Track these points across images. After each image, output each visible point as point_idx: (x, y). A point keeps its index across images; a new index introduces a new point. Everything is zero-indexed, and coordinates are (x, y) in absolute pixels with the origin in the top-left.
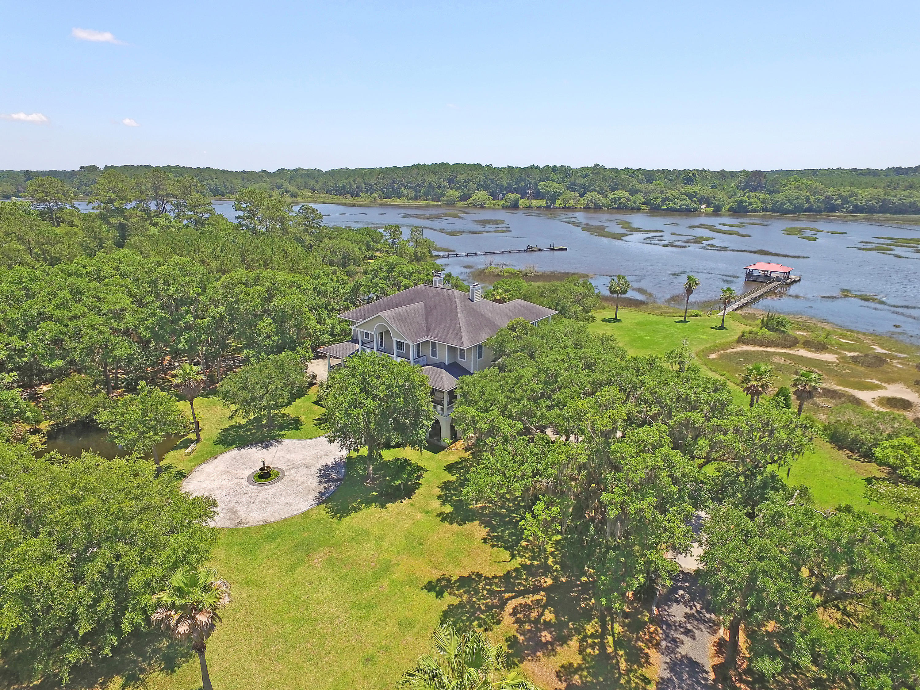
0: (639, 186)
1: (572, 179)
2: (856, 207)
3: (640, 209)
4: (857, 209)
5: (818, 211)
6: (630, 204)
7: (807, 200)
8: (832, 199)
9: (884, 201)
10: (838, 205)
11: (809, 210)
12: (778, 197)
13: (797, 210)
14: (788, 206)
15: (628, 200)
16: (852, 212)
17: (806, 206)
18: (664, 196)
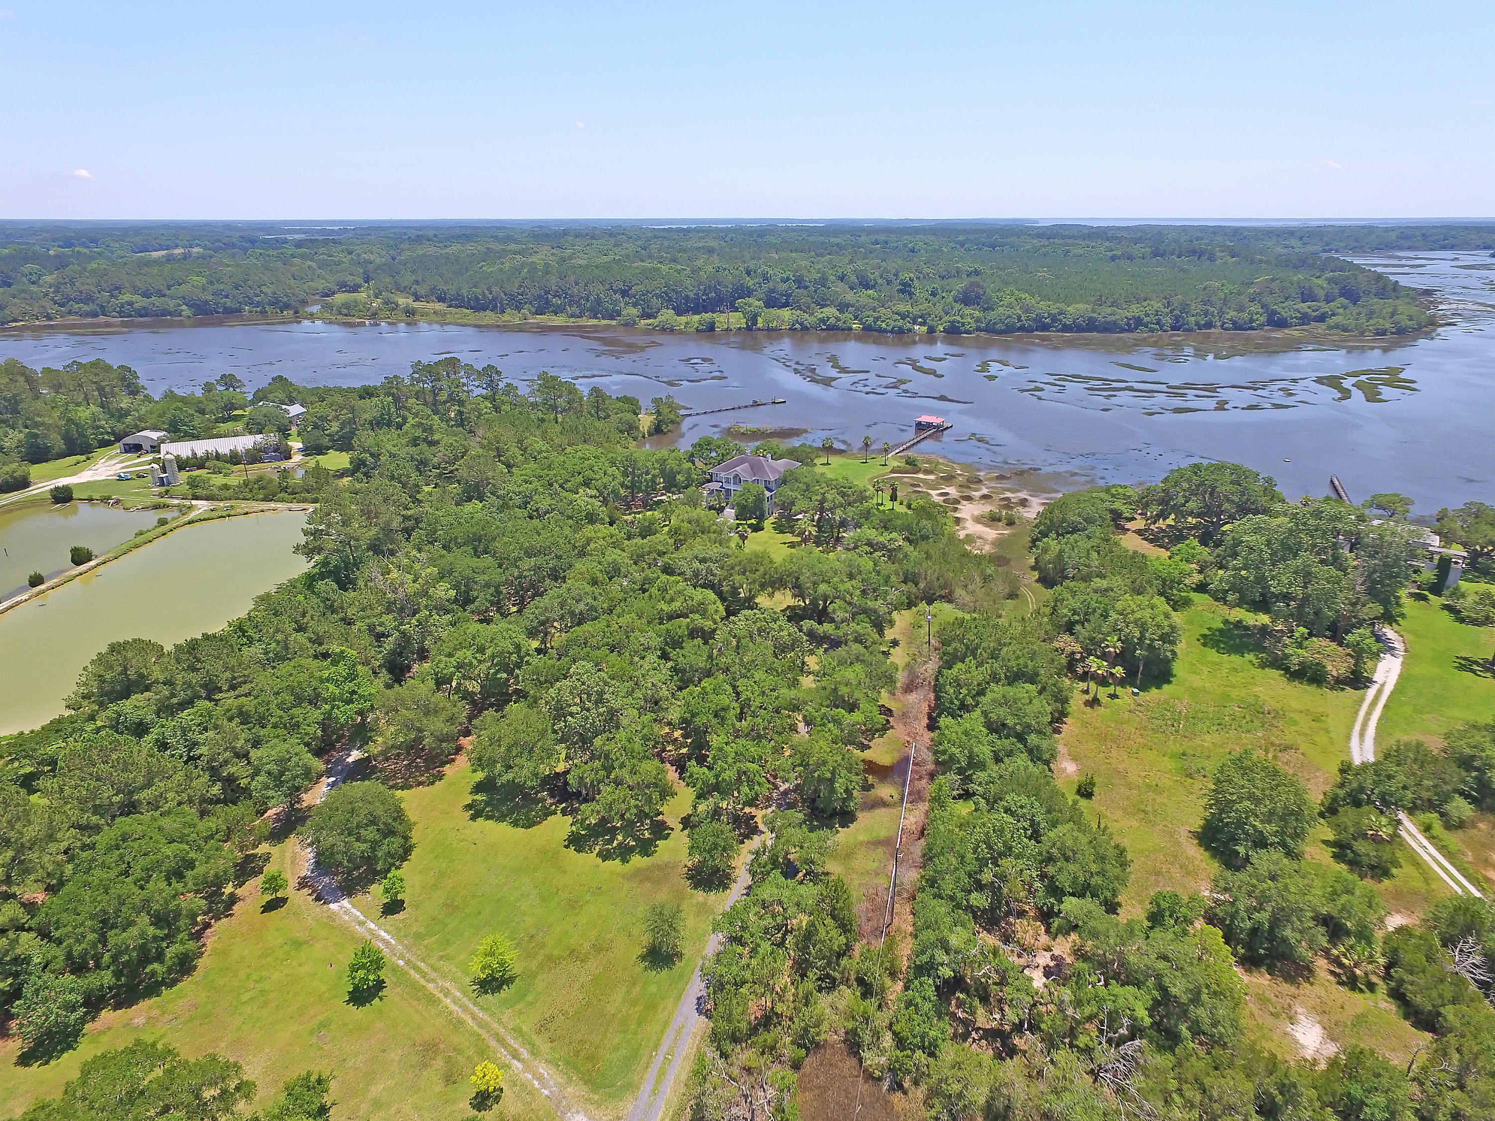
0: (850, 297)
1: (771, 285)
2: (1065, 325)
3: (851, 329)
4: (1066, 328)
5: (1030, 330)
6: (840, 324)
7: (1019, 317)
9: (1090, 318)
10: (1048, 323)
11: (1022, 329)
12: (992, 315)
13: (1009, 330)
14: (1000, 326)
15: (838, 319)
16: (1063, 331)
17: (1018, 325)
18: (876, 315)
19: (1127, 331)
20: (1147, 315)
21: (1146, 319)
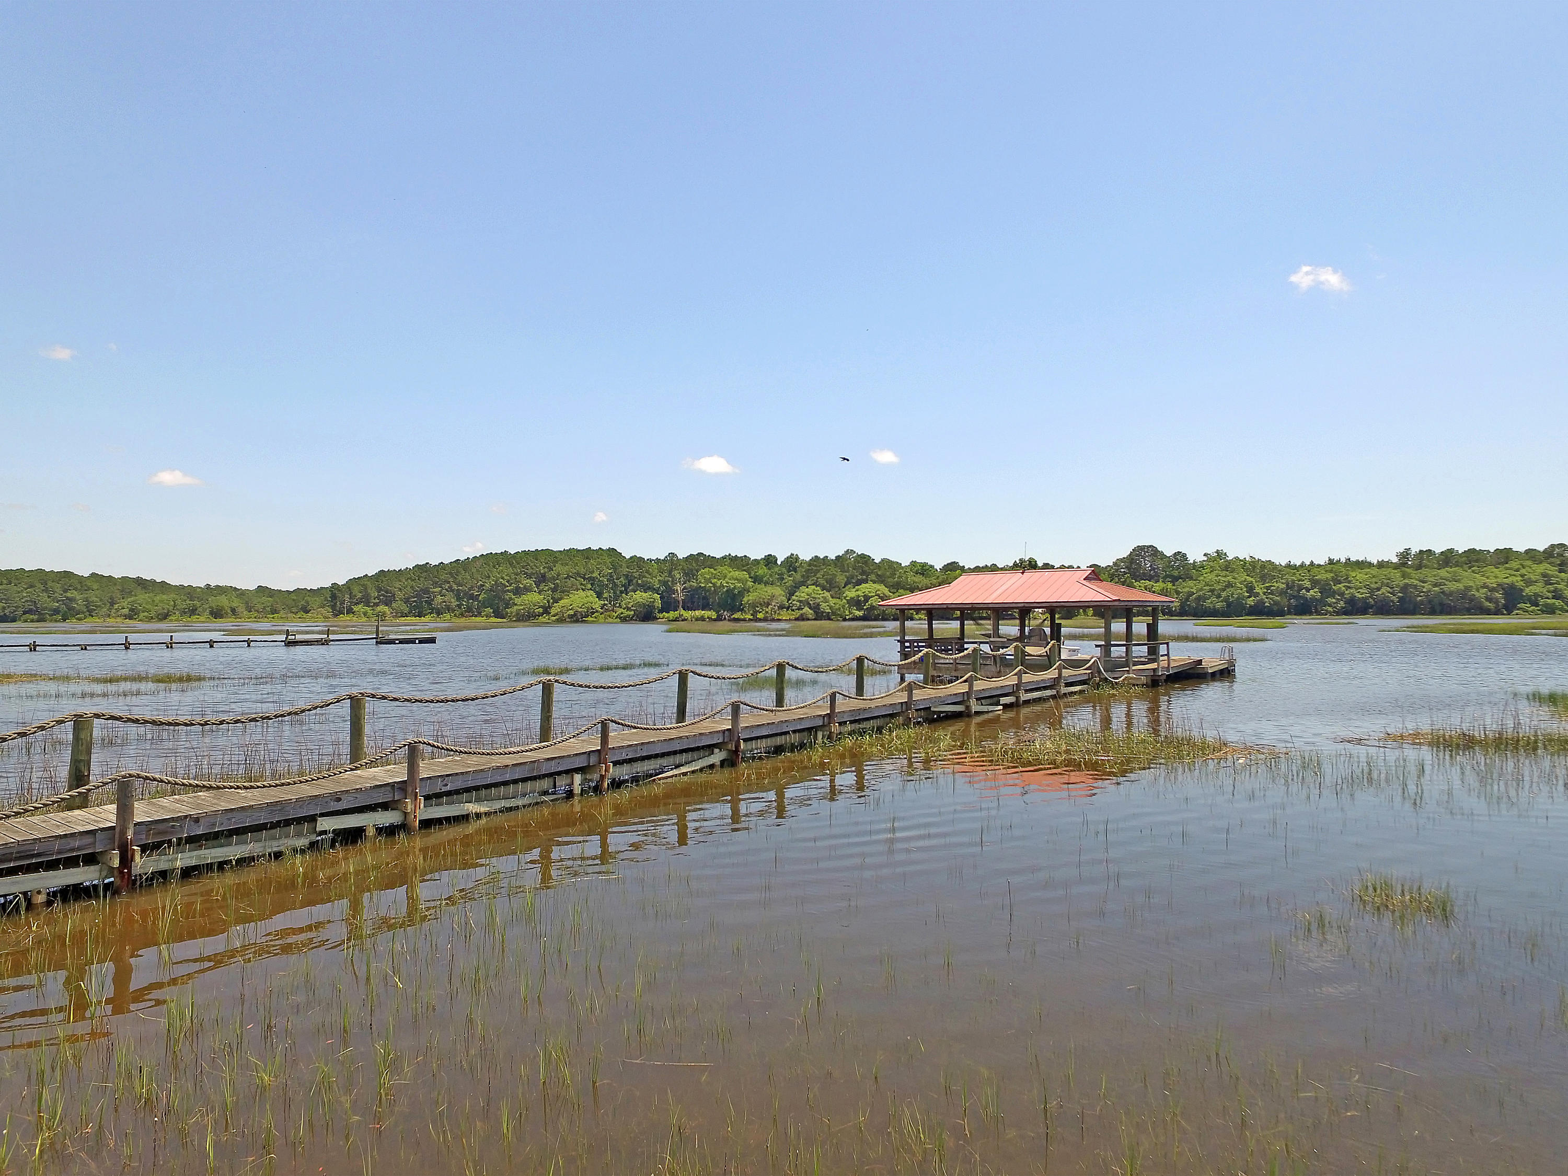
2: (1352, 601)
4: (1355, 608)
5: (1276, 613)
7: (1250, 589)
8: (1301, 588)
9: (1405, 588)
10: (1313, 599)
11: (1259, 609)
13: (1234, 610)
14: (1213, 603)
17: (1251, 601)
19: (1488, 612)
20: (1529, 583)
21: (1528, 591)
